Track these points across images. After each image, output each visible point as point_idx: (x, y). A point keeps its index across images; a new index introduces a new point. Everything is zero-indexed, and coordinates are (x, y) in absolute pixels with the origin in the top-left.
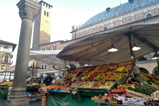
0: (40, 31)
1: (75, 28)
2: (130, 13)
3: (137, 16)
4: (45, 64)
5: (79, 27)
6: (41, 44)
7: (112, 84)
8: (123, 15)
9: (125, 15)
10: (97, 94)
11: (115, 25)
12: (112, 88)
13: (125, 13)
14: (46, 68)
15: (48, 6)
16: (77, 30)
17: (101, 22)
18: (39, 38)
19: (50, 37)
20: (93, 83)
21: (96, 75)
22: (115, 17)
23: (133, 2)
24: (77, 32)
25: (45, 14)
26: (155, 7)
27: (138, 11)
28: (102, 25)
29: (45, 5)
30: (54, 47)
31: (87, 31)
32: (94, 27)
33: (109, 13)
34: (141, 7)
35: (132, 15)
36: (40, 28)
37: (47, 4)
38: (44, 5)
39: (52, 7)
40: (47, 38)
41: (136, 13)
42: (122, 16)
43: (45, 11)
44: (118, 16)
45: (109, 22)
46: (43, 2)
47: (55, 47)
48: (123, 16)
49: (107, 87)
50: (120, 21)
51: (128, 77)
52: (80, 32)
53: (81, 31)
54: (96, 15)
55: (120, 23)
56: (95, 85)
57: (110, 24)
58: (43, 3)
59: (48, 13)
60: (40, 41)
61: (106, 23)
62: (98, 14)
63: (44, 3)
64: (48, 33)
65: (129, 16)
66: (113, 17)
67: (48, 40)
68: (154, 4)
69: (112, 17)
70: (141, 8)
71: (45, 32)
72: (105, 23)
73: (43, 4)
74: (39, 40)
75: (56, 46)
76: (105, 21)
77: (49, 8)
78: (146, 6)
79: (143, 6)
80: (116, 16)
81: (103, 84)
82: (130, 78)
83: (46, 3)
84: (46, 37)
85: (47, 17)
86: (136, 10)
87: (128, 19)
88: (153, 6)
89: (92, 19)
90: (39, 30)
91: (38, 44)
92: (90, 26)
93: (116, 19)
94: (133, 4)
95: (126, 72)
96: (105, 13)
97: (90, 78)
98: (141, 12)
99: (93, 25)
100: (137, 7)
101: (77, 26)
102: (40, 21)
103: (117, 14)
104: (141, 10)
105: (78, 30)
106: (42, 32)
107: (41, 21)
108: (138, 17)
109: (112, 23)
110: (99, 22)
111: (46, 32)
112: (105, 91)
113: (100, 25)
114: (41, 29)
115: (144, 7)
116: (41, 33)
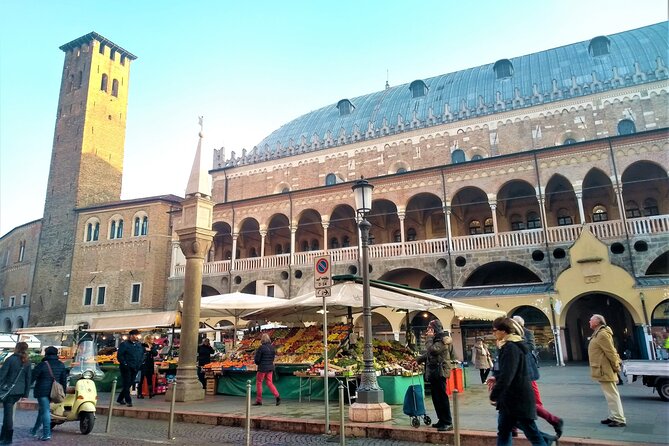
0: (83, 151)
1: (227, 157)
2: (410, 133)
3: (428, 146)
4: (98, 284)
5: (239, 154)
6: (82, 205)
7: (317, 358)
8: (387, 135)
9: (394, 137)
10: (300, 370)
11: (362, 165)
12: (316, 363)
13: (394, 131)
14: (101, 301)
15: (118, 55)
16: (232, 167)
17: (316, 150)
18: (75, 179)
19: (118, 178)
20: (294, 357)
21: (296, 345)
22: (363, 139)
23: (422, 94)
24: (231, 175)
25: (103, 87)
26: (481, 126)
27: (432, 129)
28: (322, 159)
29: (107, 50)
30: (137, 220)
31: (268, 174)
32: (295, 164)
33: (347, 118)
34: (441, 118)
35: (416, 140)
36: (81, 142)
37: (114, 49)
38: (101, 51)
39: (132, 57)
40: (107, 183)
41: (427, 134)
42: (384, 139)
43: (104, 76)
44: (372, 138)
45: (343, 153)
46: (100, 39)
47: (141, 221)
48: (388, 138)
49: (311, 361)
50: (378, 154)
51: (339, 349)
52: (244, 174)
53: (246, 172)
54: (303, 117)
55: (377, 162)
56: (297, 360)
57: (346, 159)
58: (99, 43)
59: (115, 81)
60: (80, 194)
61: (334, 154)
62: (308, 115)
63: (104, 43)
64: (113, 162)
65: (405, 141)
66: (359, 138)
67: (111, 190)
68: (478, 116)
69: (353, 139)
70: (441, 120)
71: (103, 157)
72: (330, 156)
73: (96, 44)
74: (75, 189)
75: (145, 219)
76: (330, 147)
77: (122, 61)
78: (457, 118)
79: (448, 116)
80: (367, 136)
81: (307, 358)
82: (341, 351)
83: (111, 45)
84: (105, 176)
85: (114, 98)
86: (426, 126)
87: (401, 150)
88: (475, 120)
89: (287, 128)
90: (78, 148)
91: (71, 206)
92: (279, 157)
93: (365, 147)
94: (421, 100)
95: (338, 343)
96: (334, 115)
97: (289, 351)
98: (442, 133)
99: (291, 155)
100: (431, 117)
101: (233, 153)
102: (84, 114)
103: (370, 130)
104: (441, 127)
105: (237, 166)
106: (88, 156)
107: (87, 113)
108: (431, 148)
109: (354, 158)
110: (313, 147)
111: (106, 159)
112: (308, 366)
113: (314, 159)
114: (86, 147)
115: (450, 118)
116: (84, 161)
